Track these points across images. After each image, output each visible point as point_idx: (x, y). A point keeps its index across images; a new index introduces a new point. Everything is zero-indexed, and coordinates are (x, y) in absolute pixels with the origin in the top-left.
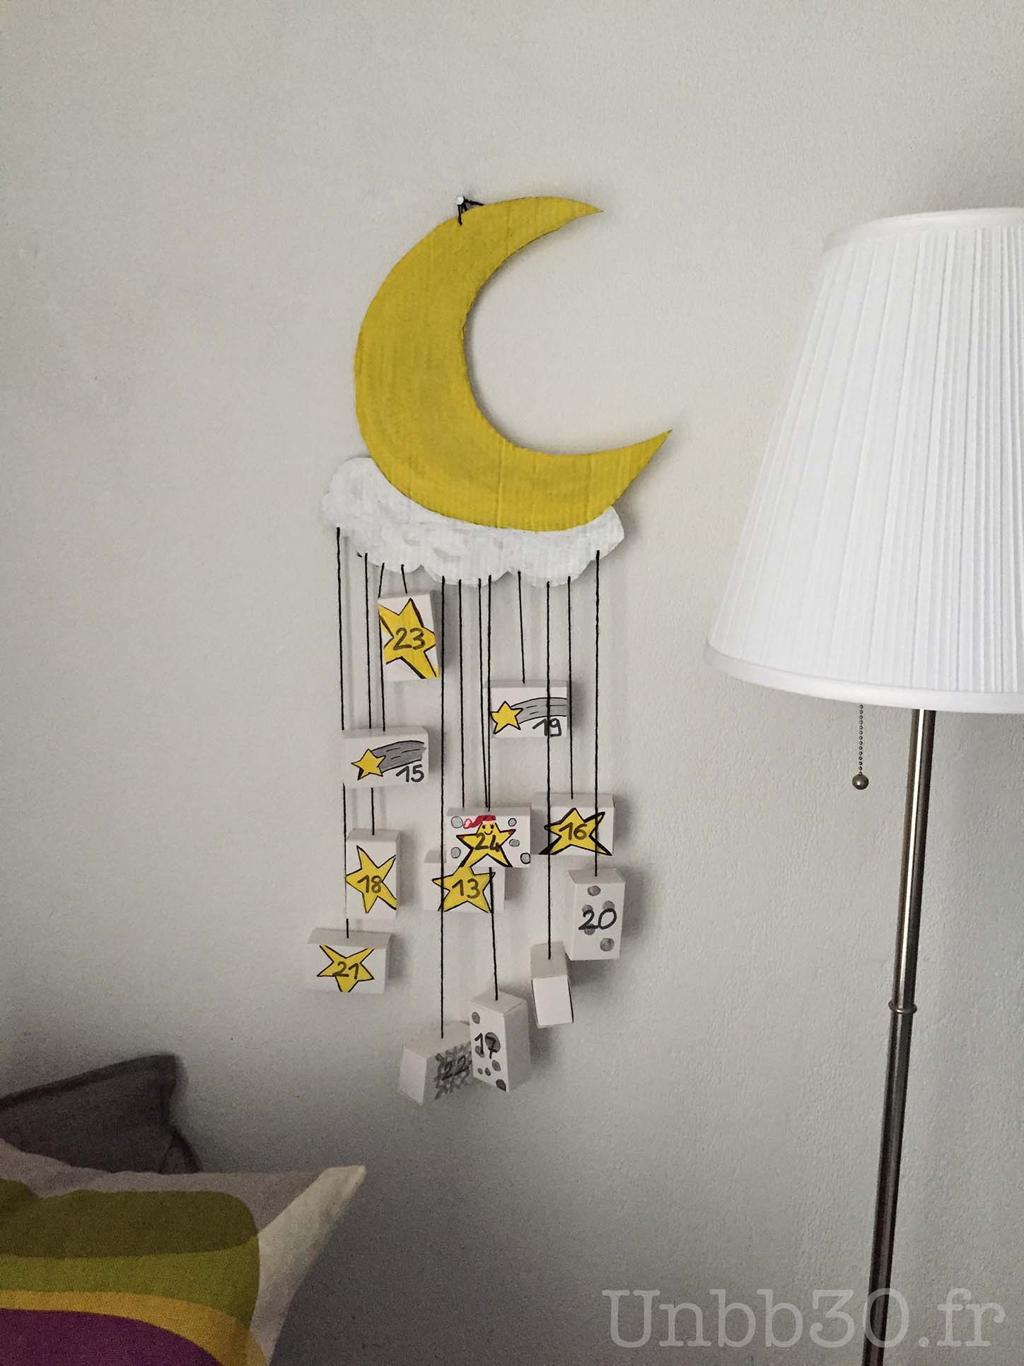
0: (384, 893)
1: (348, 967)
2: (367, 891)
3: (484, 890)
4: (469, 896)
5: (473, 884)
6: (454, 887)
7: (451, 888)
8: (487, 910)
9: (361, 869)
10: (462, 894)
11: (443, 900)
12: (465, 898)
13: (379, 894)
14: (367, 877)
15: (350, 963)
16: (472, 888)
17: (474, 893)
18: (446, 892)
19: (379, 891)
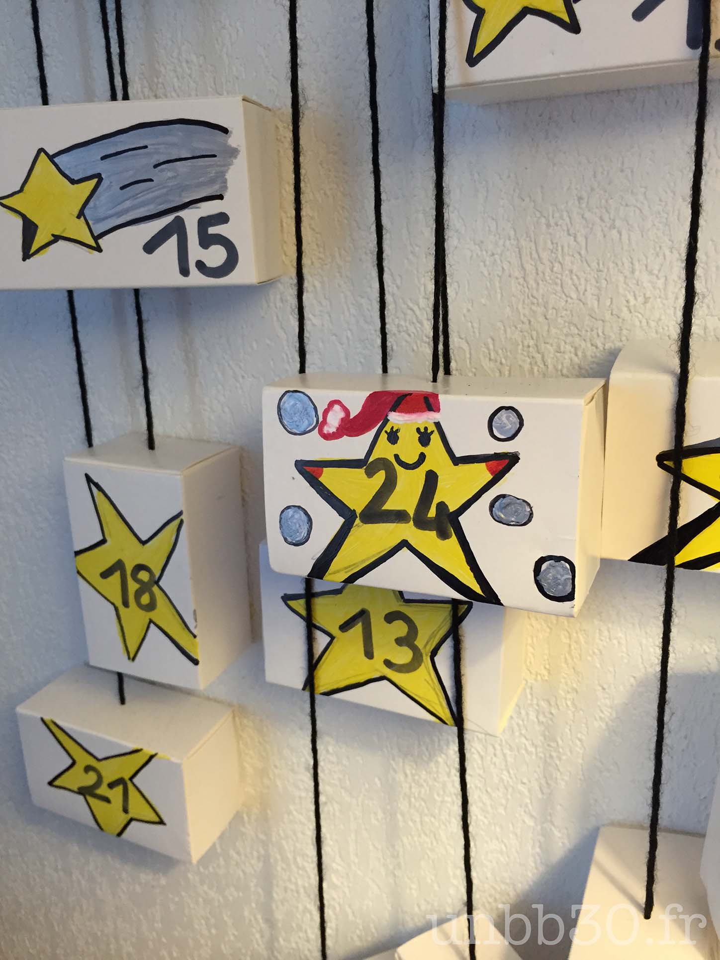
0: (163, 614)
1: (106, 781)
2: (126, 604)
3: (434, 653)
4: (388, 663)
5: (400, 629)
6: (345, 627)
7: (335, 631)
8: (445, 714)
9: (103, 542)
10: (369, 654)
11: (313, 664)
12: (376, 667)
13: (153, 615)
14: (119, 566)
15: (110, 771)
16: (399, 641)
17: (403, 656)
18: (321, 640)
19: (151, 606)
